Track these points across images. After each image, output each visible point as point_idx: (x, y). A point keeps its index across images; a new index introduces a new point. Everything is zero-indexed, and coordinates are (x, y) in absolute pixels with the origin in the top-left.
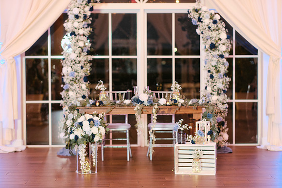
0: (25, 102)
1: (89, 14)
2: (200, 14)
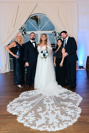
0: (9, 59)
1: (24, 34)
2: (56, 33)
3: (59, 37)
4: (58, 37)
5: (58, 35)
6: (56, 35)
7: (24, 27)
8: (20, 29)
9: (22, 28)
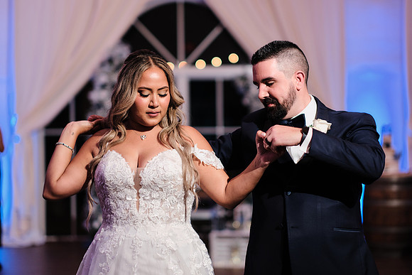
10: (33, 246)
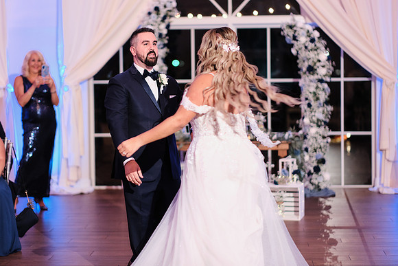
0: (93, 135)
1: (165, 32)
2: (295, 31)
3: (311, 46)
4: (306, 47)
5: (303, 39)
6: (295, 38)
7: (168, 5)
8: (150, 13)
9: (157, 9)
10: (82, 194)
